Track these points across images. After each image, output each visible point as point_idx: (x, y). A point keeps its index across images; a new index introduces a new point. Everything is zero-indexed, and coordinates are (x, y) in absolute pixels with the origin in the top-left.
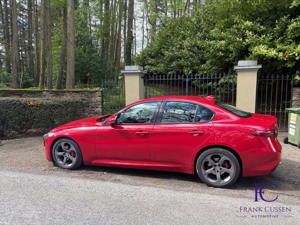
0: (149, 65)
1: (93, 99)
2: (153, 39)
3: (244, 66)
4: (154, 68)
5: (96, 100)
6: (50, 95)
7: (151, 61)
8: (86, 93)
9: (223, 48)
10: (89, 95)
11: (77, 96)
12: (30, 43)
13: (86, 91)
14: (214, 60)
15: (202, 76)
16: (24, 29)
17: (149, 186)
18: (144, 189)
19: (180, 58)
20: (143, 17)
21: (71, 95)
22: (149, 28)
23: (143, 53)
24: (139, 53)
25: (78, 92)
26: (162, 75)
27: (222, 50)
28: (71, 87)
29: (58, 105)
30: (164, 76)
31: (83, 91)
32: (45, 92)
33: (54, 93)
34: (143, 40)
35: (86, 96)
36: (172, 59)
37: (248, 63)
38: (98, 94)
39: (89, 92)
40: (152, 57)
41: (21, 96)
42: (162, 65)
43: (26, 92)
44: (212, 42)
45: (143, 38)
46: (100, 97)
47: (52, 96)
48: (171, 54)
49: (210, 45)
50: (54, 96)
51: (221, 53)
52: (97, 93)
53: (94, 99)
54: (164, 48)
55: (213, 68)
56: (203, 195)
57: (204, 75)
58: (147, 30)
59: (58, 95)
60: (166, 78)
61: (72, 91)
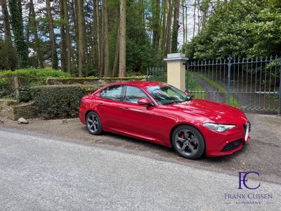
0: (199, 51)
2: (204, 25)
4: (203, 55)
7: (200, 47)
9: (272, 29)
12: (95, 39)
14: (263, 43)
15: (250, 60)
16: (91, 27)
17: (172, 162)
18: (167, 164)
19: (229, 43)
20: (195, 5)
22: (200, 15)
23: (193, 40)
24: (190, 41)
26: (211, 61)
27: (271, 32)
30: (213, 61)
34: (194, 27)
36: (220, 44)
40: (202, 44)
41: (82, 83)
42: (211, 51)
43: (86, 80)
44: (260, 24)
48: (219, 39)
49: (257, 28)
51: (269, 34)
54: (213, 34)
55: (262, 51)
56: (220, 175)
58: (199, 17)
60: (215, 63)
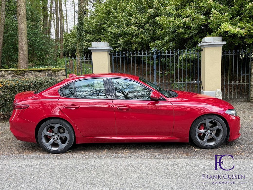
1: (57, 78)
3: (211, 42)
5: (61, 79)
6: (10, 75)
8: (49, 72)
10: (53, 74)
11: (39, 75)
13: (49, 70)
21: (33, 74)
25: (40, 71)
27: (181, 27)
28: (25, 67)
29: (28, 85)
31: (46, 70)
32: (4, 72)
33: (13, 73)
34: (74, 15)
35: (49, 75)
37: (214, 39)
38: (62, 73)
39: (52, 70)
45: (74, 13)
46: (64, 75)
47: (11, 76)
50: (14, 76)
51: (181, 29)
52: (61, 71)
53: (59, 78)
57: (159, 52)
59: (18, 75)
61: (34, 71)
